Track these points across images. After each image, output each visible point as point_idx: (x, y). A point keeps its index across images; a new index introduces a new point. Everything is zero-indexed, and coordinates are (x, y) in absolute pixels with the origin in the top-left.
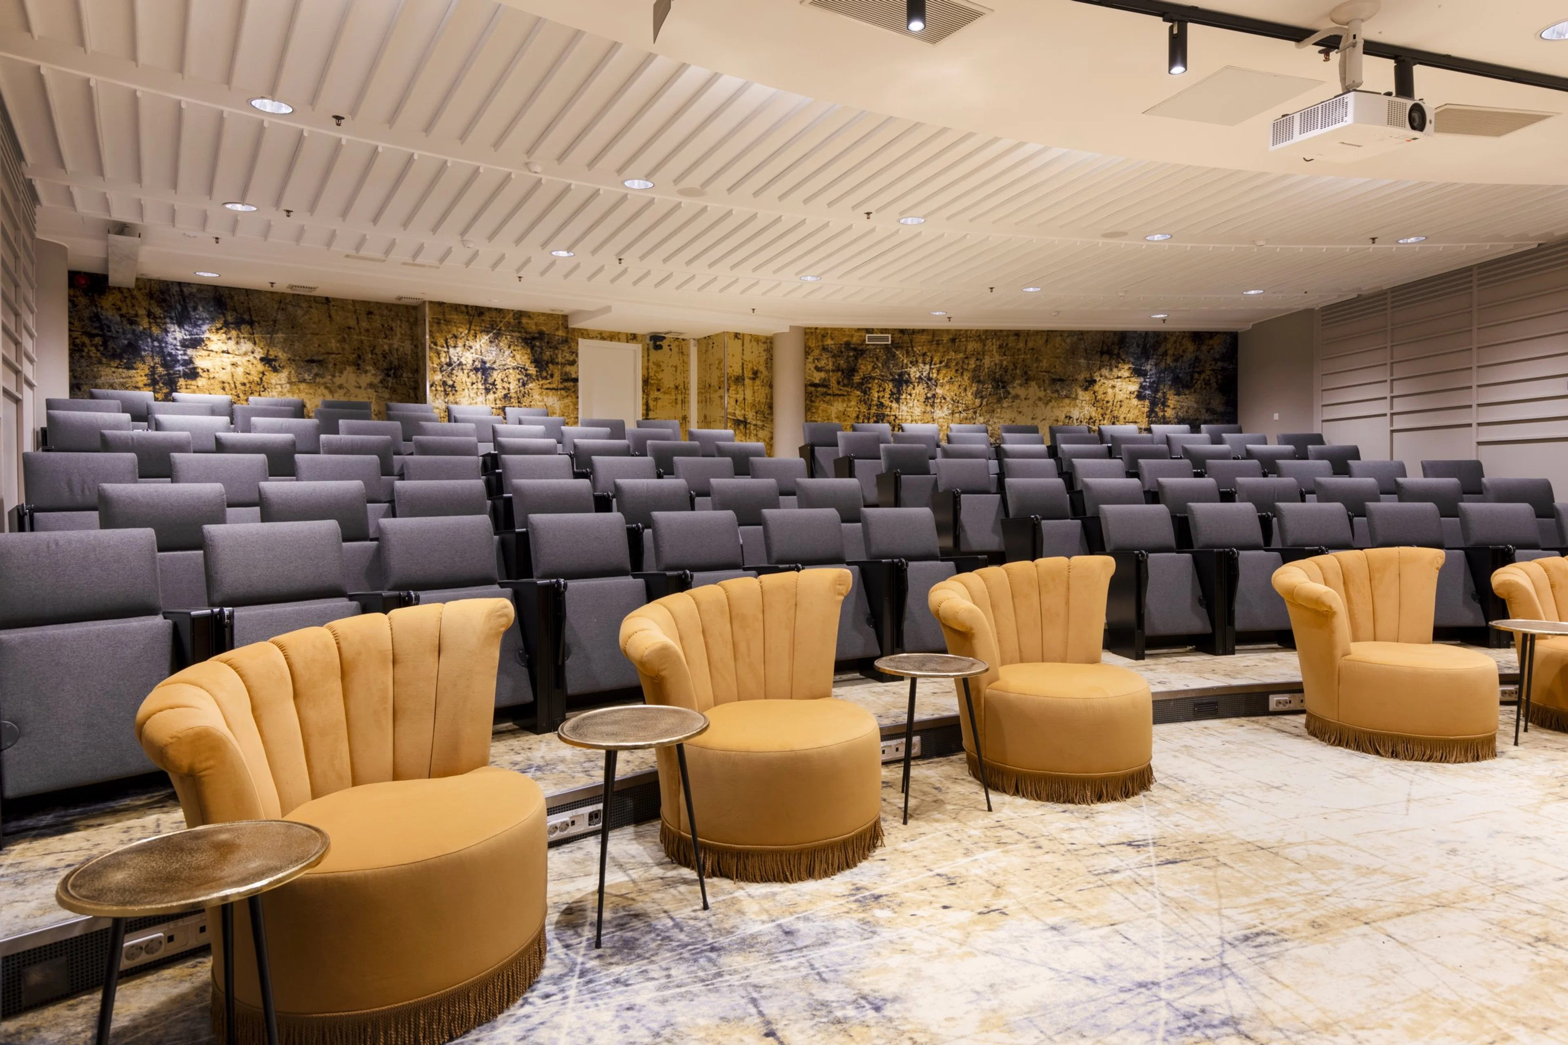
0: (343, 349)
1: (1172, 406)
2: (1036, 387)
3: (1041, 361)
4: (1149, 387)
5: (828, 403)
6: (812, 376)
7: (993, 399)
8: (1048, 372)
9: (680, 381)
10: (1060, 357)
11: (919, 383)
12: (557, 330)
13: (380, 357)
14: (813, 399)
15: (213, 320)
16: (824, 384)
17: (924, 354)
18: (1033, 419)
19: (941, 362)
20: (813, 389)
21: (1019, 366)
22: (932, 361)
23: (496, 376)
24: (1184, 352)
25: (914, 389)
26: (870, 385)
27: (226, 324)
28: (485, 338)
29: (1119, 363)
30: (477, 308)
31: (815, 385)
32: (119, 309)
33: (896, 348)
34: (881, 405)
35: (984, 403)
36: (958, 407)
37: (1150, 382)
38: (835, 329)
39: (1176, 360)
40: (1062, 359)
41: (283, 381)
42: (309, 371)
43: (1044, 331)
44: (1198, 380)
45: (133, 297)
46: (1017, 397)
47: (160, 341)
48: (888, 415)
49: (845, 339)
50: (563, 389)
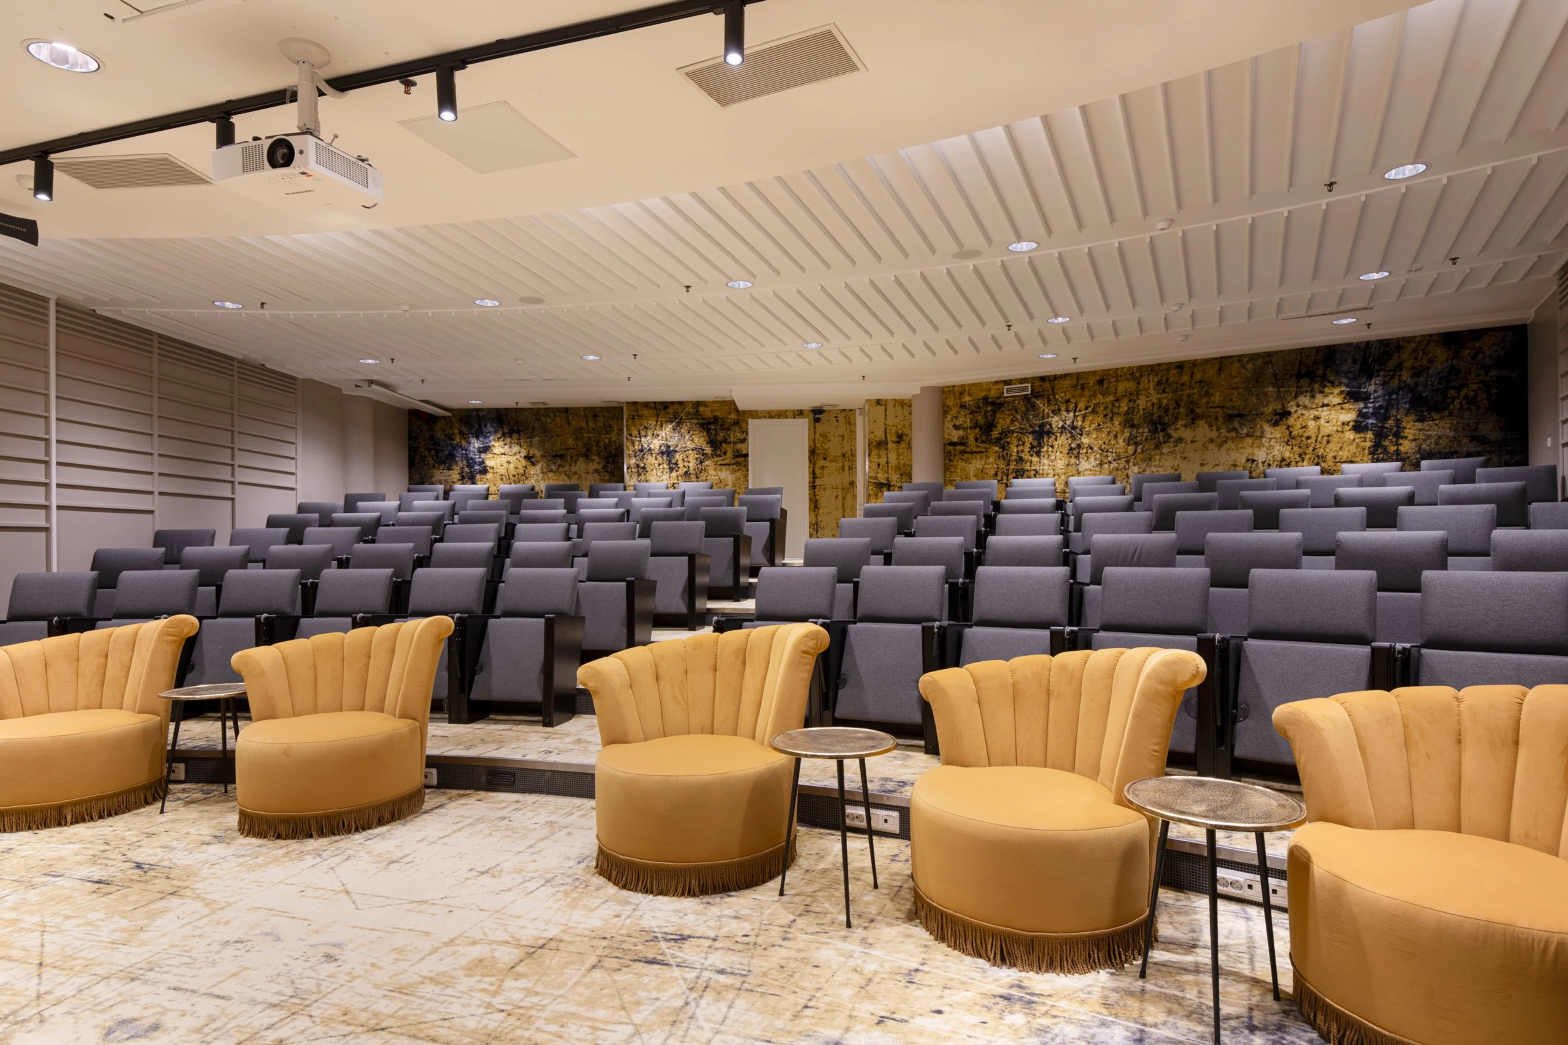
0: (577, 445)
1: (1411, 437)
2: (1206, 427)
3: (1212, 395)
4: (1372, 414)
5: (967, 461)
6: (951, 435)
7: (1151, 445)
8: (1223, 407)
9: (847, 449)
10: (1238, 388)
11: (1062, 433)
12: (730, 414)
13: (602, 448)
14: (952, 458)
15: (496, 432)
16: (962, 442)
17: (1068, 401)
18: (1202, 465)
19: (1086, 408)
20: (951, 448)
21: (1182, 404)
22: (1076, 407)
23: (679, 457)
24: (1430, 361)
25: (1056, 440)
26: (1009, 440)
27: (504, 435)
28: (670, 426)
29: (1325, 386)
30: (662, 403)
31: (954, 444)
32: (444, 431)
33: (1037, 397)
34: (1021, 460)
35: (1139, 450)
36: (1107, 456)
37: (1374, 408)
38: (973, 385)
39: (1417, 375)
40: (1241, 390)
41: (538, 472)
42: (555, 463)
43: (1216, 359)
44: (1454, 398)
45: (452, 422)
46: (1180, 440)
47: (466, 450)
48: (1027, 470)
49: (983, 394)
50: (734, 464)
